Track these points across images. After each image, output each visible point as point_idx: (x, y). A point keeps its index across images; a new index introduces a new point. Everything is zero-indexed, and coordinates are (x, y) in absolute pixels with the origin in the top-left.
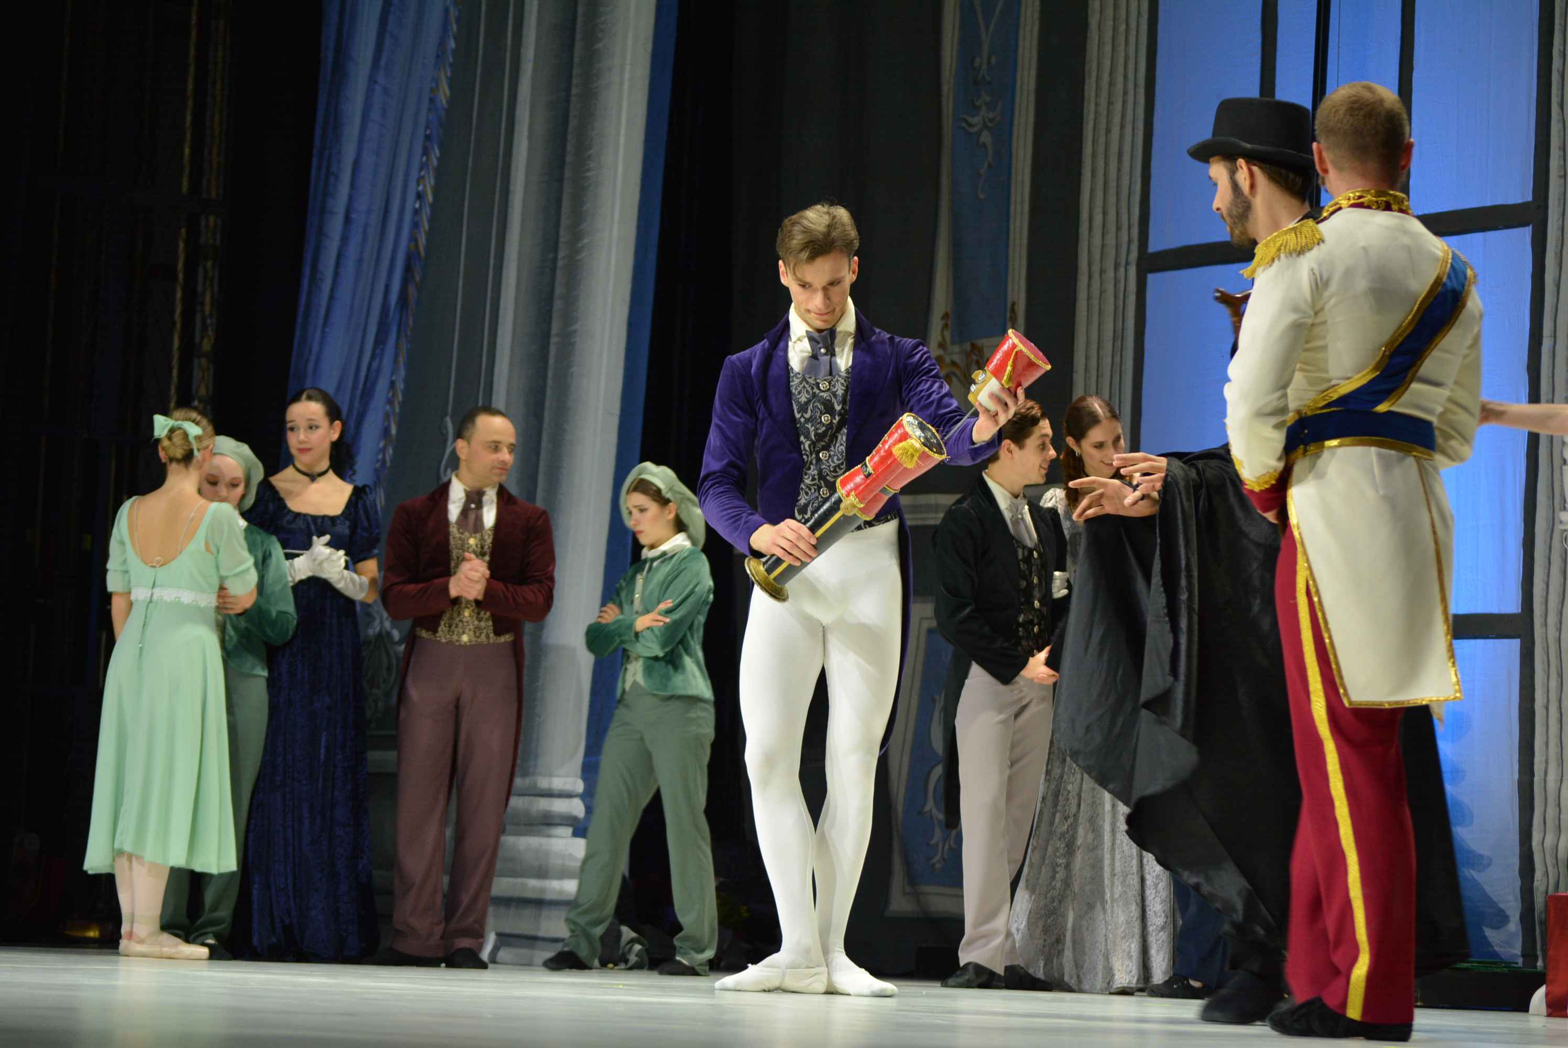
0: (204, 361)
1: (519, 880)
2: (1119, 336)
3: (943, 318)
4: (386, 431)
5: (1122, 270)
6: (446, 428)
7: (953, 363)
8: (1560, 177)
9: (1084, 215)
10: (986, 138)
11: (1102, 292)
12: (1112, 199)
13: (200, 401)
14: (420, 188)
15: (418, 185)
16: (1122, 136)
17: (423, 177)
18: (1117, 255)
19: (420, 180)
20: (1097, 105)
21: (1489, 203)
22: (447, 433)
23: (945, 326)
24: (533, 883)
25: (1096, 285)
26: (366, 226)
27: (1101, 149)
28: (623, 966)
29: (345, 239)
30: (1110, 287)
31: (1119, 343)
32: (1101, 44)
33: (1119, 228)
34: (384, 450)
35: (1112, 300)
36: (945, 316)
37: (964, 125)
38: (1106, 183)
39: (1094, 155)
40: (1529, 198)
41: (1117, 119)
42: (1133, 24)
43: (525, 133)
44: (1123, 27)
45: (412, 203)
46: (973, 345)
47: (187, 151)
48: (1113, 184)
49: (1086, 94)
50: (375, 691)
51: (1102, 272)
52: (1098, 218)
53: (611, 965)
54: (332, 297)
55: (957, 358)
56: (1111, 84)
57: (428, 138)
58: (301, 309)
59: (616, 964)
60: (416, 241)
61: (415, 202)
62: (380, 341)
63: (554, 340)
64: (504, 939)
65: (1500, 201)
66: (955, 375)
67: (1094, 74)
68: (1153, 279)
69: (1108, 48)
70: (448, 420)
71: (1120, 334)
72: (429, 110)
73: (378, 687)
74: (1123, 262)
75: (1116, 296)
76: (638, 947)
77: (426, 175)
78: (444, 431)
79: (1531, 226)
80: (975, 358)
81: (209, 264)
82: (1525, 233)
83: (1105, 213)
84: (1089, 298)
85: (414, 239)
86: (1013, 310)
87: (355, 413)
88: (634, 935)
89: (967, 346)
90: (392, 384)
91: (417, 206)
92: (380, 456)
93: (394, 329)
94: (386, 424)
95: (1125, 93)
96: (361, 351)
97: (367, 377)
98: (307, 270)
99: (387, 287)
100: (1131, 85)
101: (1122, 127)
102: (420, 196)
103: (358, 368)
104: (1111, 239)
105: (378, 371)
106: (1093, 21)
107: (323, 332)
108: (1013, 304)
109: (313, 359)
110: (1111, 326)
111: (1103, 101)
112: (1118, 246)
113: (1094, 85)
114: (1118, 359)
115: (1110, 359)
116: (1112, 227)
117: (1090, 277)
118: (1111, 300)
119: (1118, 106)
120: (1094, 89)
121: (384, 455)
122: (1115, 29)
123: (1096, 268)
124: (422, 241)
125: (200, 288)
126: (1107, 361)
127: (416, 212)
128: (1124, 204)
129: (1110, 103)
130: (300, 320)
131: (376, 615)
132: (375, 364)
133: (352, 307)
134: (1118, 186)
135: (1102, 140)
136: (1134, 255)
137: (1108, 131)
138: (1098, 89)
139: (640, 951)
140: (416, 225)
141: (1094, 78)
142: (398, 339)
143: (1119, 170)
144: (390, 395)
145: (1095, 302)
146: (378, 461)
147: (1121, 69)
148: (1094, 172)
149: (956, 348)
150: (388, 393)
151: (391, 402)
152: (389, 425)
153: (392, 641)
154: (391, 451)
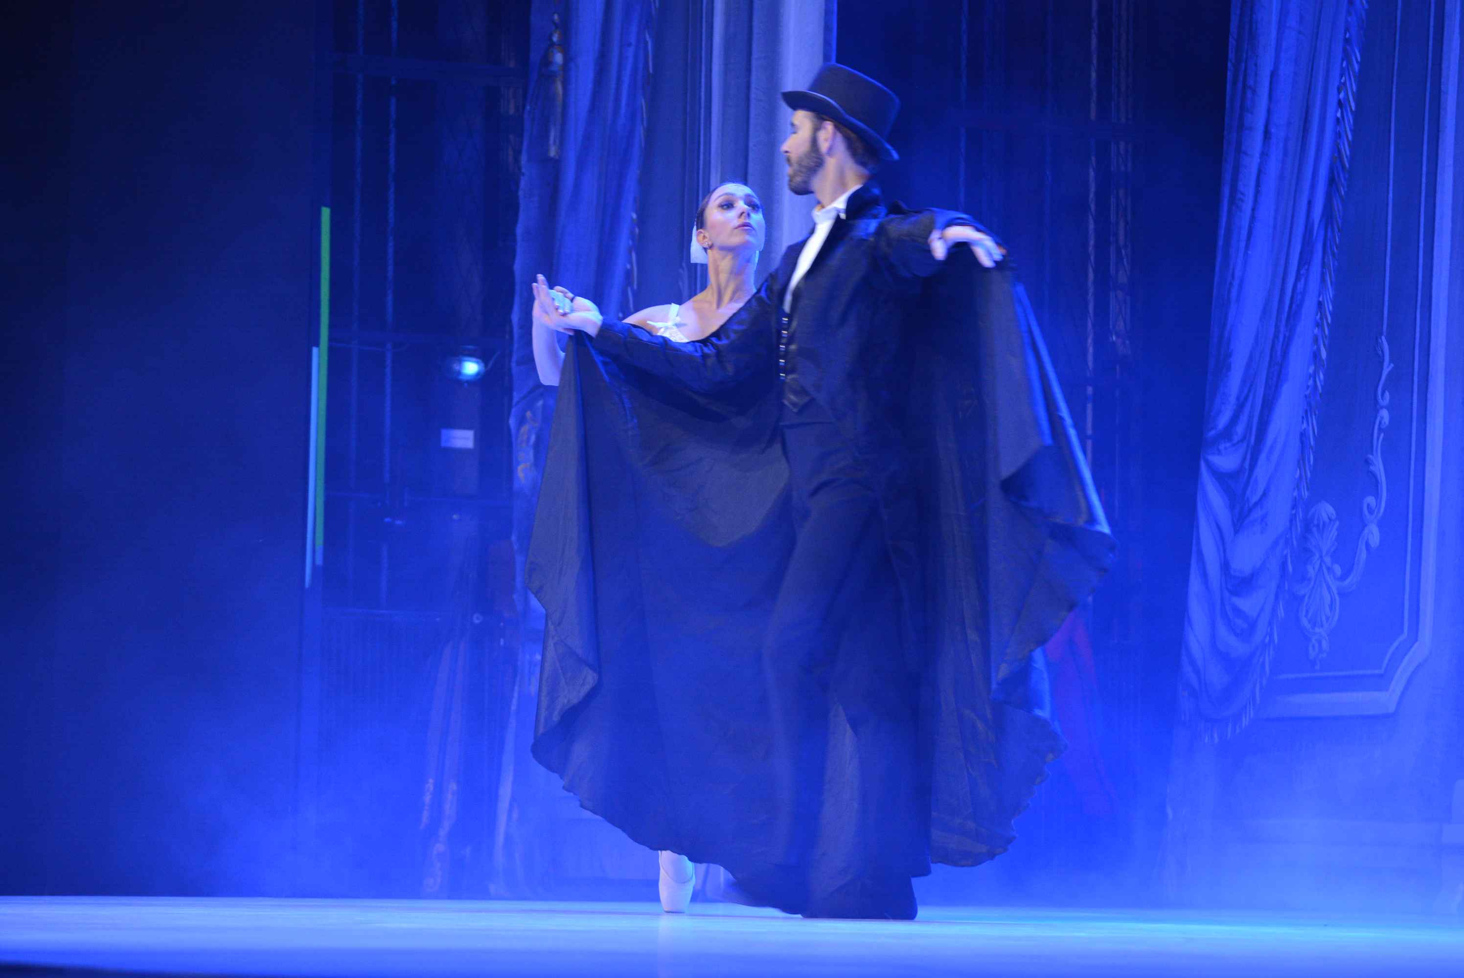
0: (1120, 294)
4: (1316, 355)
6: (1382, 349)
13: (1118, 336)
14: (1342, 95)
15: (1339, 93)
17: (1344, 84)
19: (1340, 87)
26: (1286, 140)
29: (1264, 155)
34: (1314, 376)
45: (1332, 112)
47: (1094, 75)
50: (1317, 630)
54: (1253, 218)
57: (1347, 41)
58: (1222, 232)
60: (1339, 152)
61: (1336, 111)
62: (1305, 260)
70: (1383, 338)
72: (1348, 12)
73: (1322, 626)
78: (1380, 353)
81: (1121, 193)
85: (1337, 151)
90: (1320, 305)
91: (1339, 115)
92: (1311, 382)
93: (1319, 247)
94: (1316, 347)
97: (1292, 296)
98: (1226, 191)
99: (1310, 205)
102: (1341, 105)
103: (1283, 290)
105: (1304, 293)
107: (1246, 254)
109: (1236, 283)
121: (1315, 380)
125: (1113, 218)
127: (1338, 121)
130: (1221, 242)
131: (1313, 549)
132: (1300, 286)
133: (1275, 228)
140: (1338, 135)
142: (1323, 259)
144: (1318, 317)
146: (1308, 387)
150: (1317, 315)
151: (1319, 325)
152: (1319, 349)
153: (1334, 578)
154: (1322, 376)
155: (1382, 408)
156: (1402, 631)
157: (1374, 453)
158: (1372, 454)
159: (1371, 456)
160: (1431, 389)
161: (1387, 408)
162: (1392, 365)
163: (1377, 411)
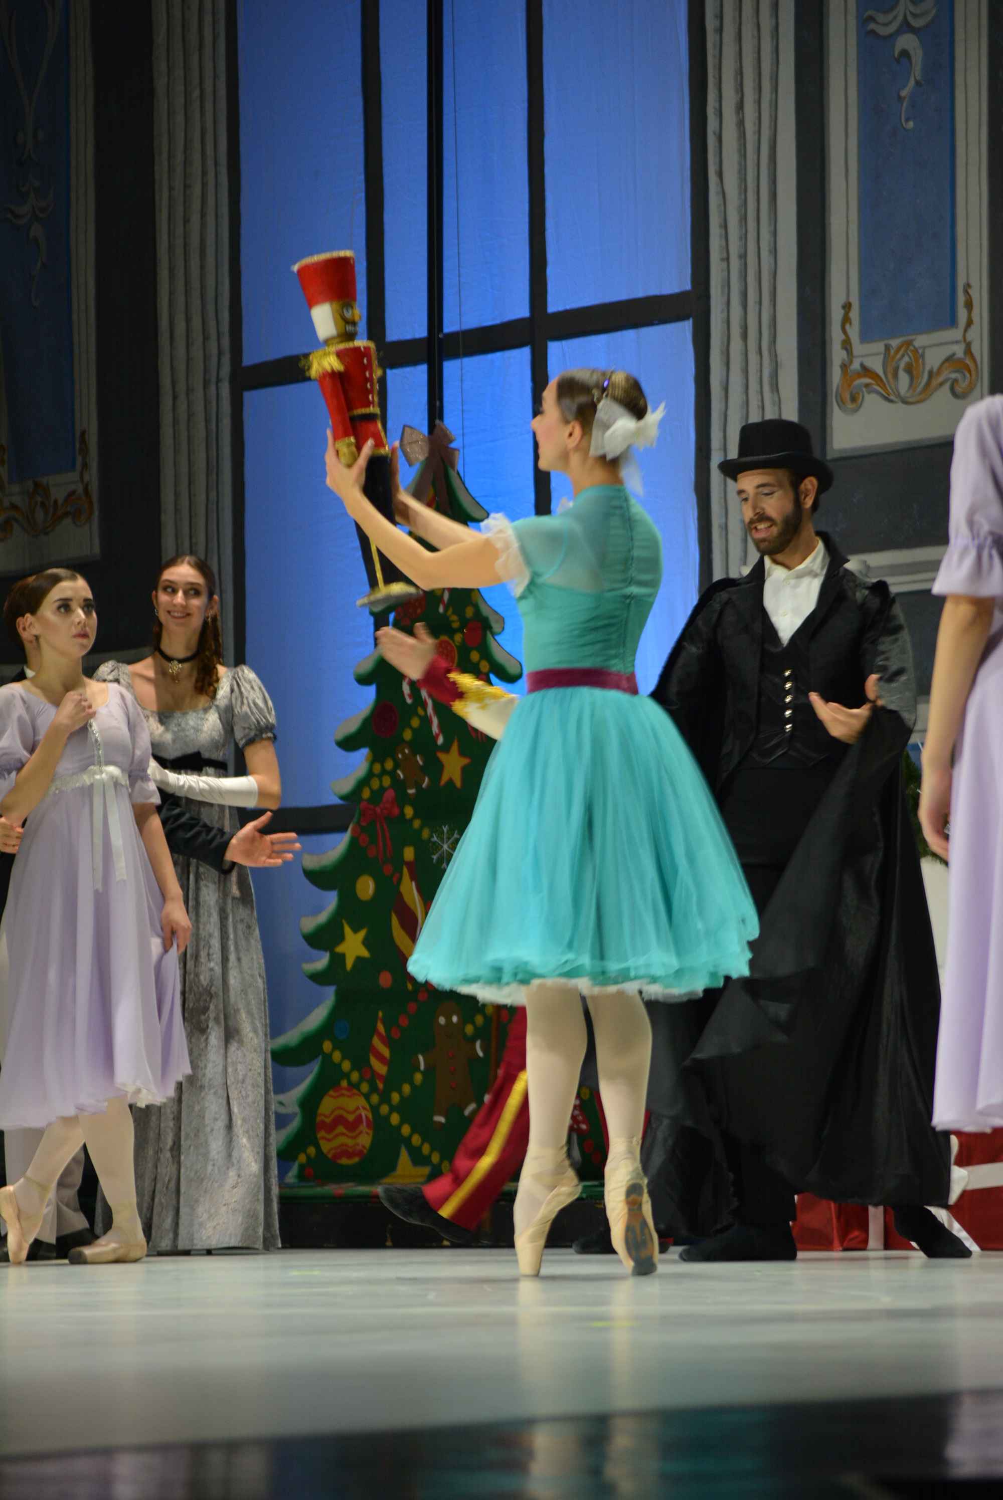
2: (213, 469)
5: (213, 388)
8: (722, 260)
10: (37, 230)
11: (190, 415)
12: (196, 303)
16: (203, 225)
18: (206, 371)
20: (171, 189)
21: (640, 294)
25: (182, 407)
27: (179, 242)
30: (199, 408)
31: (214, 477)
32: (171, 114)
33: (206, 338)
35: (203, 424)
37: (9, 216)
38: (187, 283)
39: (171, 248)
40: (688, 287)
41: (196, 205)
42: (208, 88)
44: (196, 94)
46: (37, 485)
48: (196, 284)
49: (157, 177)
51: (189, 391)
52: (180, 327)
55: (17, 500)
56: (187, 163)
65: (653, 291)
66: (16, 520)
67: (165, 149)
68: (250, 398)
69: (180, 118)
71: (215, 464)
74: (214, 379)
75: (207, 421)
79: (691, 321)
80: (39, 499)
82: (684, 330)
83: (188, 320)
84: (175, 422)
86: (83, 441)
89: (30, 485)
95: (204, 173)
100: (210, 163)
101: (203, 215)
104: (197, 354)
106: (160, 84)
108: (83, 433)
110: (203, 455)
111: (178, 184)
112: (206, 358)
113: (166, 163)
114: (213, 495)
115: (203, 497)
116: (198, 337)
117: (175, 398)
118: (201, 425)
119: (197, 190)
120: (166, 169)
122: (187, 94)
123: (181, 387)
126: (201, 498)
128: (211, 308)
129: (186, 187)
134: (203, 287)
135: (180, 230)
136: (226, 370)
137: (186, 221)
138: (171, 169)
141: (165, 156)
143: (202, 267)
145: (183, 427)
147: (197, 145)
148: (171, 270)
149: (16, 488)
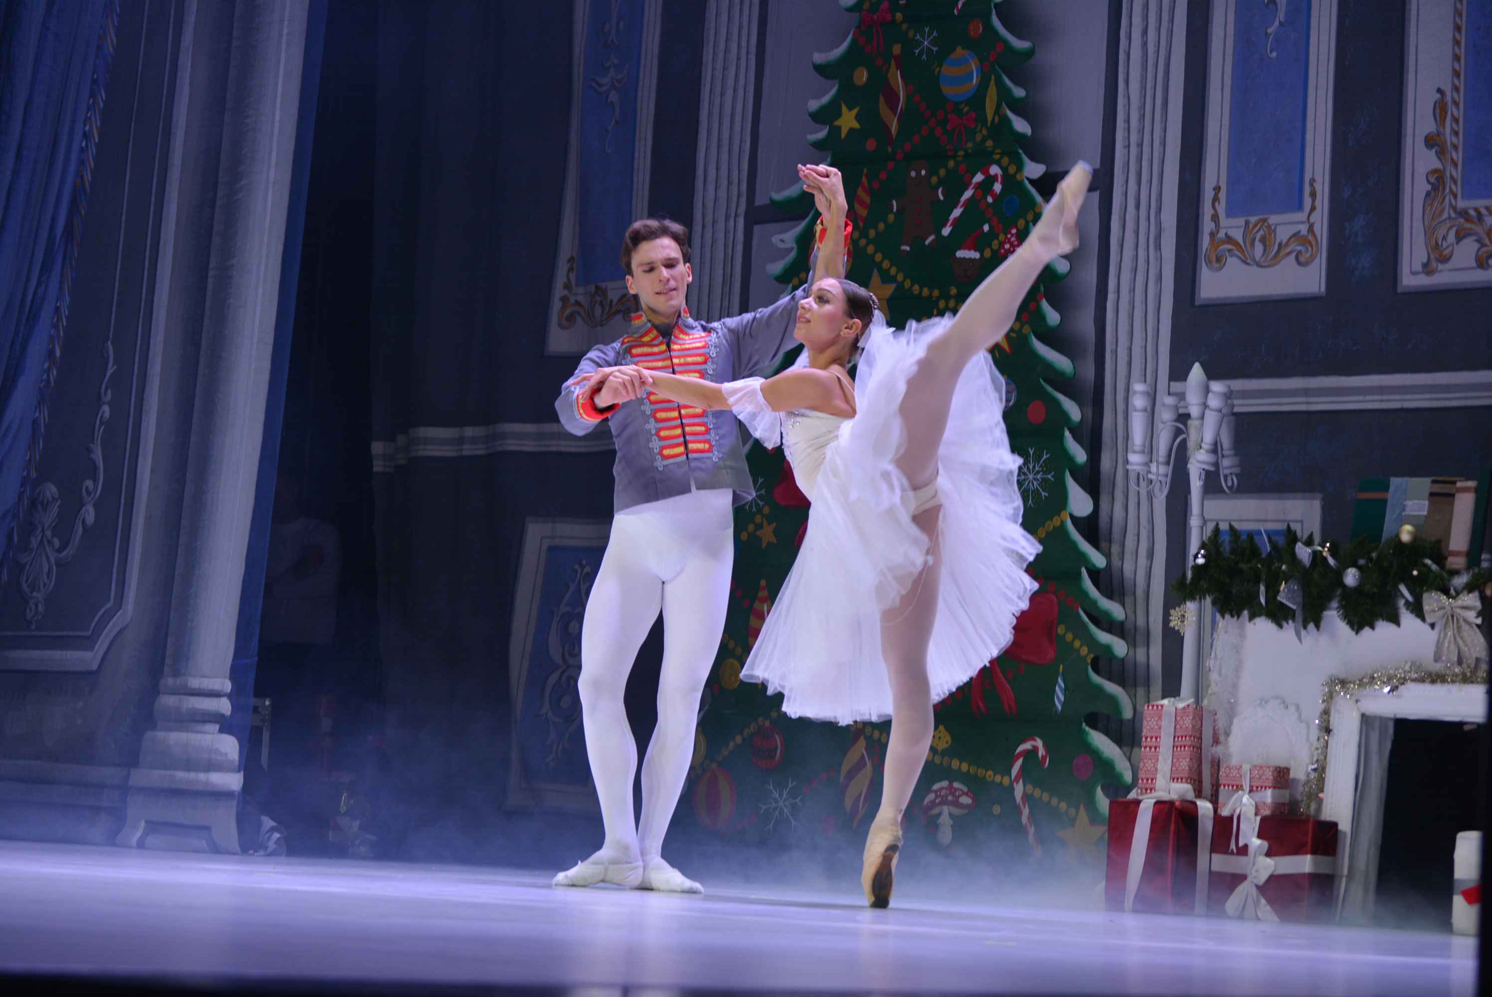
1: (168, 772)
2: (727, 281)
3: (569, 261)
4: (51, 353)
5: (732, 220)
6: (108, 352)
7: (578, 303)
8: (1125, 147)
9: (700, 172)
10: (614, 96)
11: (713, 241)
12: (725, 156)
14: (87, 128)
15: (85, 126)
16: (735, 98)
17: (90, 118)
18: (728, 207)
19: (87, 120)
20: (713, 69)
22: (108, 357)
23: (571, 269)
24: (180, 774)
25: (708, 234)
26: (35, 162)
27: (716, 110)
28: (262, 852)
30: (721, 236)
32: (718, 14)
33: (730, 183)
34: (48, 371)
36: (571, 259)
37: (594, 84)
38: (719, 140)
39: (710, 115)
41: (731, 82)
43: (187, 81)
45: (78, 141)
46: (597, 288)
48: (725, 142)
49: (704, 60)
50: (35, 594)
51: (714, 222)
52: (712, 173)
53: (251, 852)
55: (581, 299)
56: (727, 51)
57: (94, 82)
59: (256, 851)
60: (82, 177)
61: (82, 142)
62: (46, 268)
63: (211, 273)
64: (154, 827)
67: (712, 40)
68: (759, 230)
69: (724, 17)
70: (109, 343)
71: (730, 279)
72: (97, 55)
73: (39, 591)
74: (733, 214)
75: (726, 245)
76: (276, 835)
77: (93, 119)
78: (106, 355)
79: (1098, 191)
80: (598, 298)
83: (718, 169)
85: (79, 175)
87: (21, 335)
88: (273, 824)
89: (592, 288)
90: (57, 309)
91: (84, 144)
92: (45, 377)
93: (59, 258)
94: (51, 346)
95: (738, 59)
96: (28, 280)
97: (33, 302)
99: (54, 220)
100: (743, 51)
101: (735, 90)
102: (86, 136)
103: (24, 295)
104: (723, 194)
105: (43, 298)
110: (721, 272)
111: (719, 65)
112: (728, 199)
113: (711, 51)
114: (726, 303)
115: (719, 304)
116: (724, 183)
117: (704, 227)
118: (721, 248)
119: (732, 72)
120: (711, 56)
121: (48, 376)
123: (709, 218)
124: (88, 177)
127: (82, 150)
128: (736, 161)
129: (725, 68)
131: (37, 523)
132: (41, 291)
134: (730, 144)
135: (717, 101)
136: (743, 207)
137: (722, 94)
138: (715, 54)
139: (279, 839)
140: (82, 162)
141: (711, 45)
142: (63, 268)
143: (731, 128)
144: (55, 320)
145: (708, 249)
146: (42, 381)
147: (735, 38)
148: (709, 131)
149: (581, 290)
150: (53, 319)
151: (55, 326)
152: (54, 348)
153: (53, 548)
154: (55, 372)
155: (104, 403)
156: (109, 600)
157: (95, 442)
158: (93, 443)
159: (92, 445)
160: (148, 389)
161: (110, 404)
162: (115, 367)
163: (99, 407)
